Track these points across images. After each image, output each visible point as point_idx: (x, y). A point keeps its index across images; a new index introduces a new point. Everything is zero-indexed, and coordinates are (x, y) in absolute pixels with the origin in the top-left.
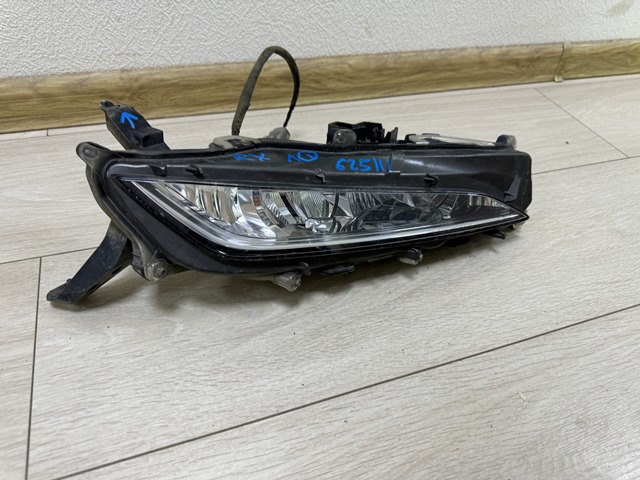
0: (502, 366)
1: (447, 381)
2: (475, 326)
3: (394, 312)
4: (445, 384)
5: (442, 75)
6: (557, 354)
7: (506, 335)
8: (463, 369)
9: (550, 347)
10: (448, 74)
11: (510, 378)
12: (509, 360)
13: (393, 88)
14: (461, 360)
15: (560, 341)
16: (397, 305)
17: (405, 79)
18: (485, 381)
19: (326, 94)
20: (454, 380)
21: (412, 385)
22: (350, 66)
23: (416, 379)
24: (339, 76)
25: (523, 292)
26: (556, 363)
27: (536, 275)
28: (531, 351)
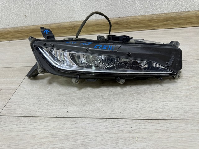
0: (136, 126)
1: (111, 124)
2: (135, 109)
4: (110, 125)
6: (163, 128)
7: (145, 116)
8: (120, 122)
9: (161, 125)
11: (136, 131)
12: (140, 124)
14: (121, 119)
15: (168, 124)
17: (161, 23)
18: (125, 129)
20: (114, 125)
21: (99, 122)
22: (139, 19)
23: (101, 120)
24: (135, 22)
25: (163, 102)
26: (160, 131)
27: (174, 97)
28: (152, 124)
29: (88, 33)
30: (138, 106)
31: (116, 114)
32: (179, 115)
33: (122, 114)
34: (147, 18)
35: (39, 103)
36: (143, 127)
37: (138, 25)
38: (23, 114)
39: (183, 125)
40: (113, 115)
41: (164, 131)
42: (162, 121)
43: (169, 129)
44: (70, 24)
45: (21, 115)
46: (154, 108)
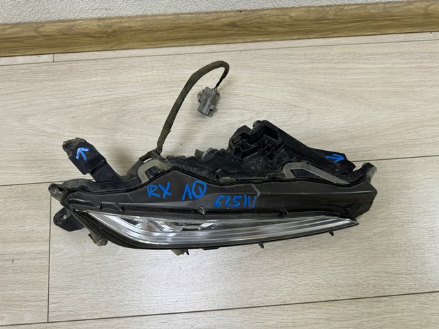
0: (289, 316)
1: (253, 317)
2: (287, 286)
3: (242, 265)
4: (251, 318)
5: (381, 23)
6: (325, 316)
7: (302, 297)
8: (266, 312)
9: (323, 311)
10: (386, 22)
11: (289, 324)
12: (295, 313)
13: (329, 31)
14: (266, 306)
15: (333, 308)
16: (245, 261)
17: (342, 26)
18: (274, 322)
19: (267, 34)
20: (257, 318)
21: (234, 315)
22: (291, 17)
23: (237, 312)
24: (280, 24)
25: (329, 268)
26: (321, 321)
27: (347, 256)
28: (311, 310)
29: (154, 43)
30: (291, 279)
31: (259, 299)
32: (350, 291)
33: (268, 298)
34: (313, 16)
35: (116, 287)
36: (299, 317)
37: (287, 29)
38: (96, 314)
39: (353, 307)
40: (254, 300)
41: (326, 319)
42: (326, 303)
43: (334, 316)
44: (99, 26)
45: (92, 315)
46: (315, 281)
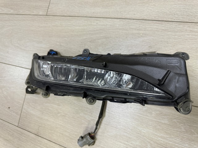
18: (135, 27)
20: (127, 24)
21: (116, 21)
36: (149, 26)
40: (128, 16)
42: (166, 22)
46: (163, 11)
